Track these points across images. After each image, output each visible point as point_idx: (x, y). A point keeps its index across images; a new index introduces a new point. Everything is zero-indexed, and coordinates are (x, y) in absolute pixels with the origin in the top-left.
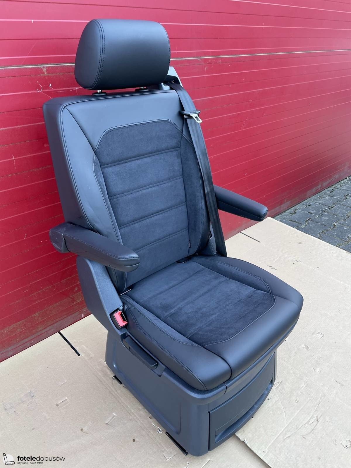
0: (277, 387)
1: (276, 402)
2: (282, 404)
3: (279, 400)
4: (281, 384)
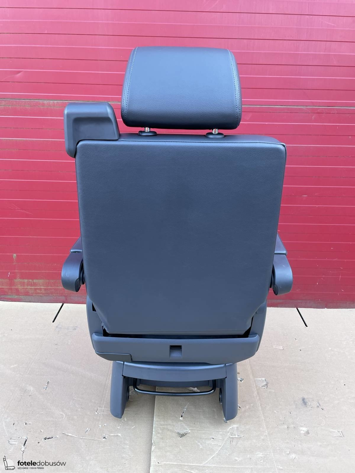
3: (221, 445)
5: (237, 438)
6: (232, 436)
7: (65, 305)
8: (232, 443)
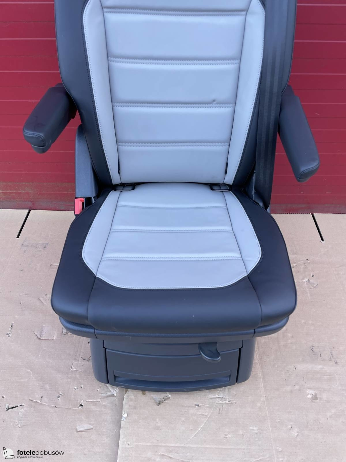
0: (222, 404)
1: (202, 415)
2: (205, 423)
3: (208, 415)
4: (230, 405)
5: (228, 404)
6: (222, 401)
7: (32, 211)
8: (221, 411)
